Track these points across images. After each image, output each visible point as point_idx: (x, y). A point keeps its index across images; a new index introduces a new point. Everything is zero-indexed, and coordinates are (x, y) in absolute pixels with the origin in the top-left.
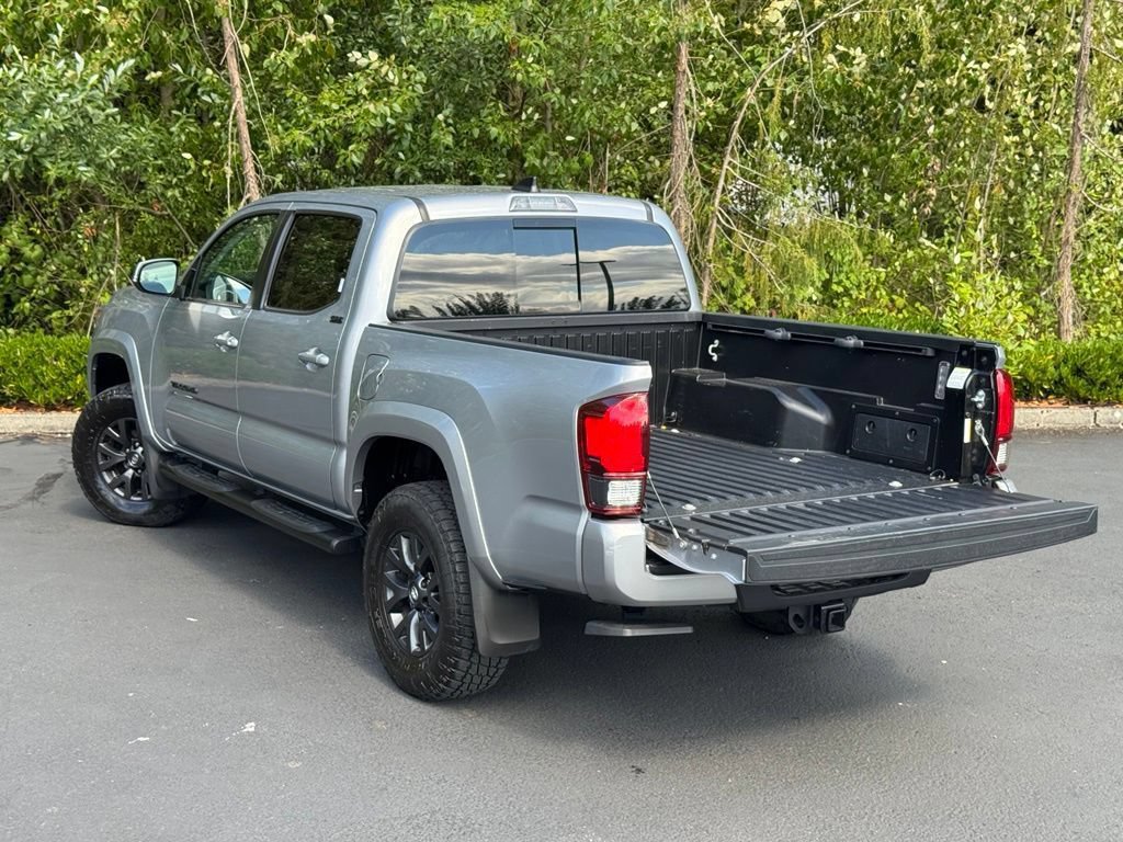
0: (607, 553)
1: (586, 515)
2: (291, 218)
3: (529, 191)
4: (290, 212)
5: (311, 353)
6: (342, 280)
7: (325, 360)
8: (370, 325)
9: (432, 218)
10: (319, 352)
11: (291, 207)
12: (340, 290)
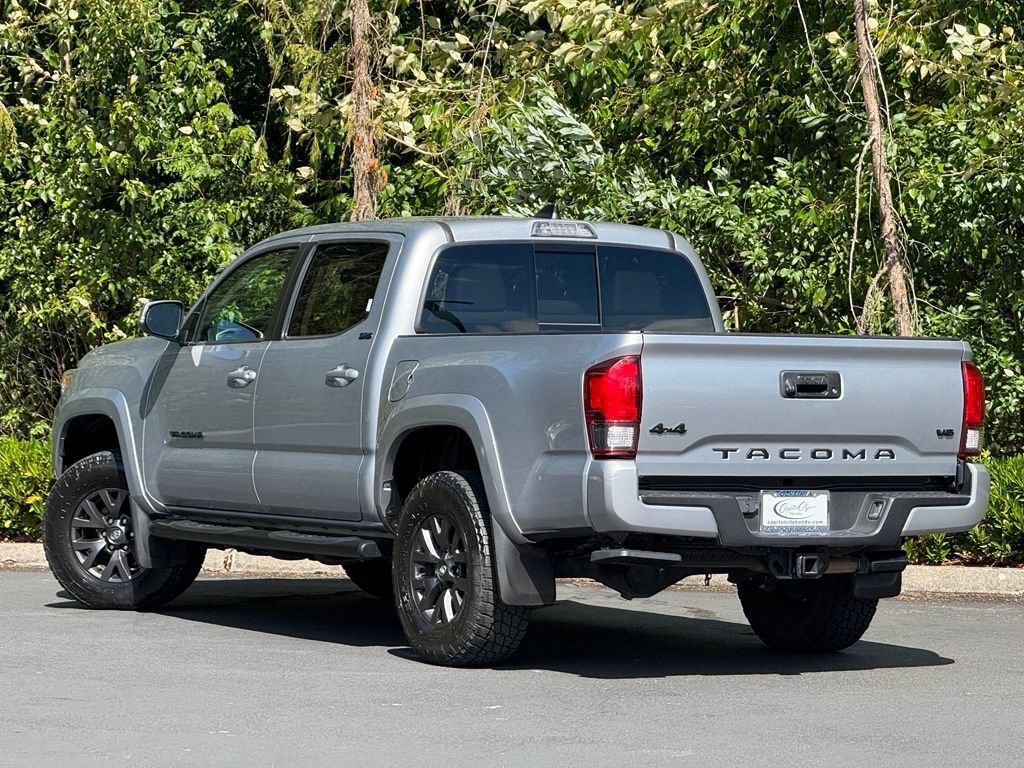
0: (606, 483)
1: (590, 458)
2: (314, 249)
3: (550, 217)
4: (312, 244)
5: (340, 369)
6: (370, 301)
7: (355, 374)
8: (400, 336)
9: (457, 240)
10: (347, 368)
11: (311, 239)
12: (368, 309)
